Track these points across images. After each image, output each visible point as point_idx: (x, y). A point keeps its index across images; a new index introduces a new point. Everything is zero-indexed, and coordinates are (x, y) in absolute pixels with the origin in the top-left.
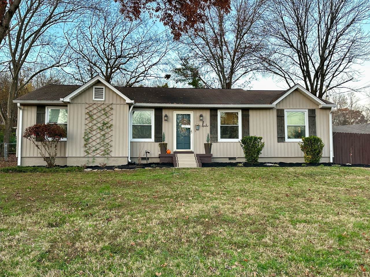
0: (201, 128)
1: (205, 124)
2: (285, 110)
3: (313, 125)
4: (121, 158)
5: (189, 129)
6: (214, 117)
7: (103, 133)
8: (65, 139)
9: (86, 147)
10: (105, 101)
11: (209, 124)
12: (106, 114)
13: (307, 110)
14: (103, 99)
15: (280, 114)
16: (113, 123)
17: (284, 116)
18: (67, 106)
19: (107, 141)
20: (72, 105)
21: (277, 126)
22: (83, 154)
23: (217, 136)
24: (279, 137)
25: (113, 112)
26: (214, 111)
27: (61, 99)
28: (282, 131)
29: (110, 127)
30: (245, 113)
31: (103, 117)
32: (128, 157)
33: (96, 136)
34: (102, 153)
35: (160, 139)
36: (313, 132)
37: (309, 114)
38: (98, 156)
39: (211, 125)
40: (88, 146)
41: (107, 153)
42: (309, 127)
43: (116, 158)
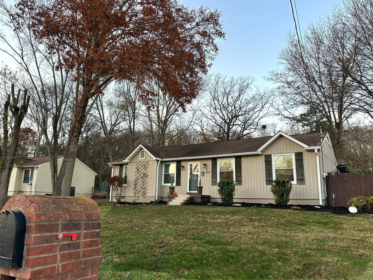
0: (206, 174)
1: (208, 171)
2: (272, 155)
3: (301, 167)
4: (151, 198)
5: (198, 175)
6: (214, 165)
7: (143, 180)
8: (125, 185)
9: (135, 190)
10: (145, 159)
11: (211, 171)
12: (145, 168)
13: (294, 154)
14: (144, 159)
15: (267, 158)
16: (148, 173)
17: (271, 161)
18: (128, 164)
19: (145, 186)
20: (130, 164)
21: (266, 170)
22: (133, 195)
23: (217, 180)
24: (267, 180)
25: (149, 166)
26: (214, 160)
27: (123, 161)
28: (270, 174)
29: (146, 176)
30: (237, 160)
31: (144, 170)
32: (155, 197)
33: (140, 182)
34: (142, 194)
35: (179, 183)
36: (301, 174)
37: (296, 157)
38: (140, 196)
39: (212, 171)
40: (136, 189)
41: (144, 194)
42: (297, 170)
43: (149, 198)
